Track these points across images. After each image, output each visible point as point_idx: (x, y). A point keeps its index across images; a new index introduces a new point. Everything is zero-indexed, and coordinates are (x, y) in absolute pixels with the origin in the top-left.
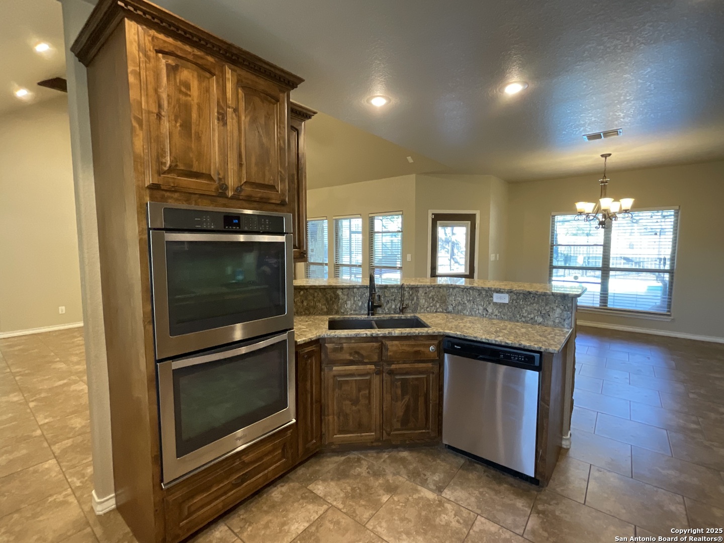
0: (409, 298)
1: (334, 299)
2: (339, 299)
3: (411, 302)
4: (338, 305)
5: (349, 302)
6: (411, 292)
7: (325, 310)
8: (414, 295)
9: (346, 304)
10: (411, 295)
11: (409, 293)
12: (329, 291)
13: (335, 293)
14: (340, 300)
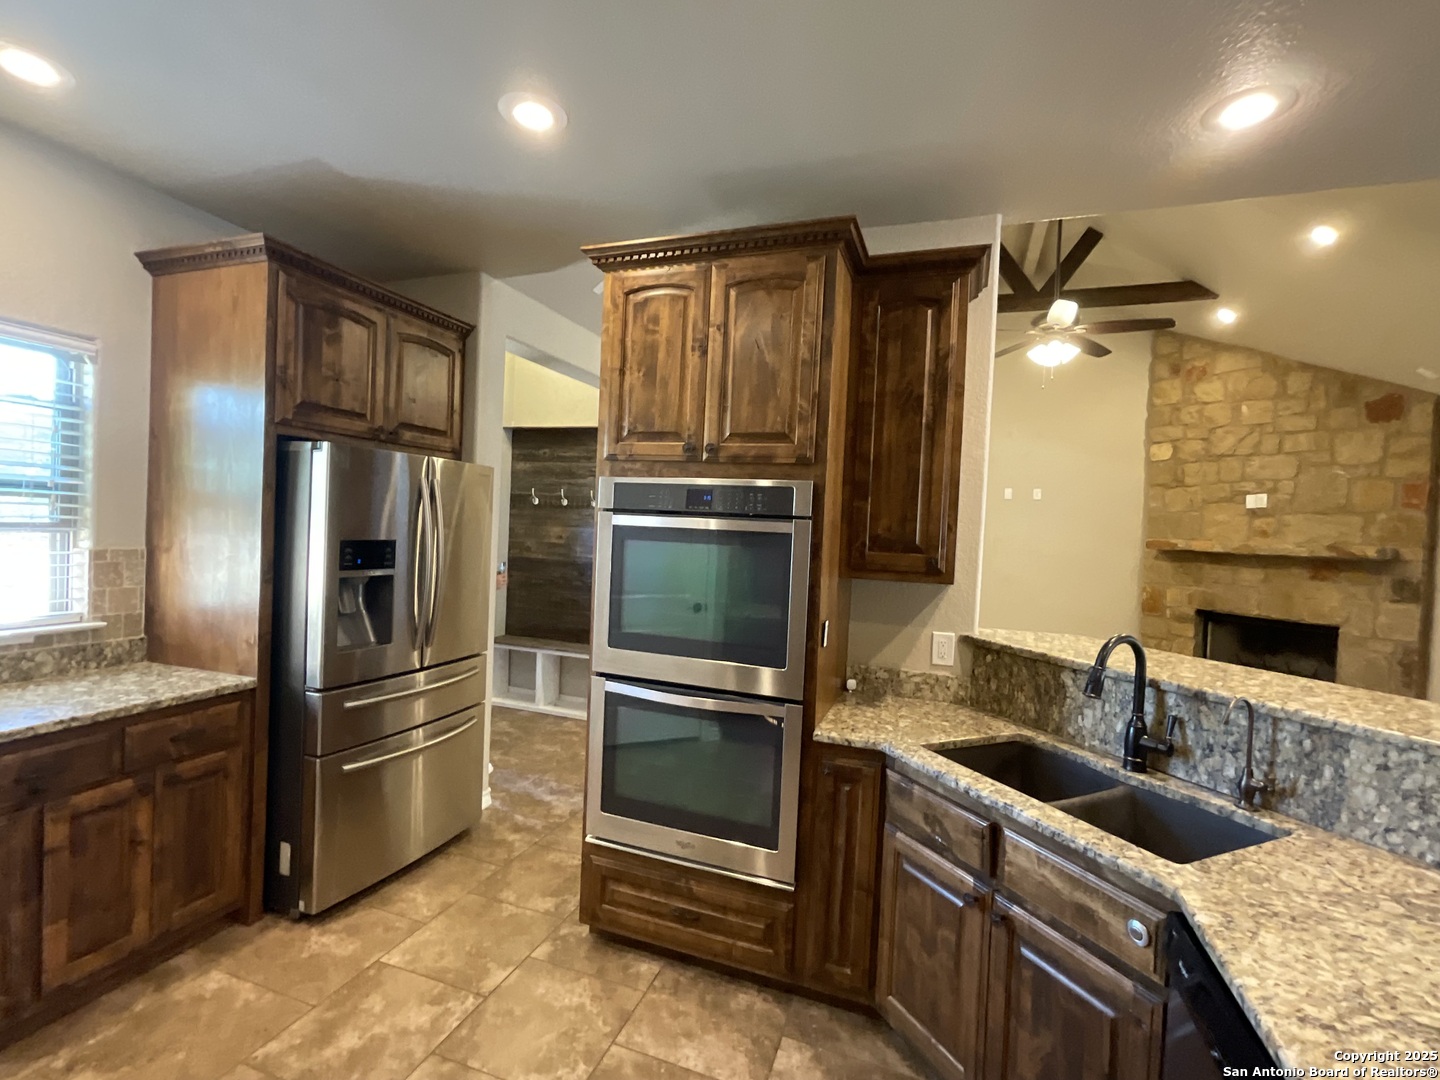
0: (1300, 763)
1: (1052, 693)
2: (1065, 698)
3: (1308, 784)
4: (1061, 712)
5: (1088, 712)
6: (1307, 744)
7: (1032, 714)
8: (1322, 756)
9: (1082, 714)
10: (1308, 755)
11: (1301, 743)
12: (1043, 669)
13: (1056, 677)
14: (1068, 700)
